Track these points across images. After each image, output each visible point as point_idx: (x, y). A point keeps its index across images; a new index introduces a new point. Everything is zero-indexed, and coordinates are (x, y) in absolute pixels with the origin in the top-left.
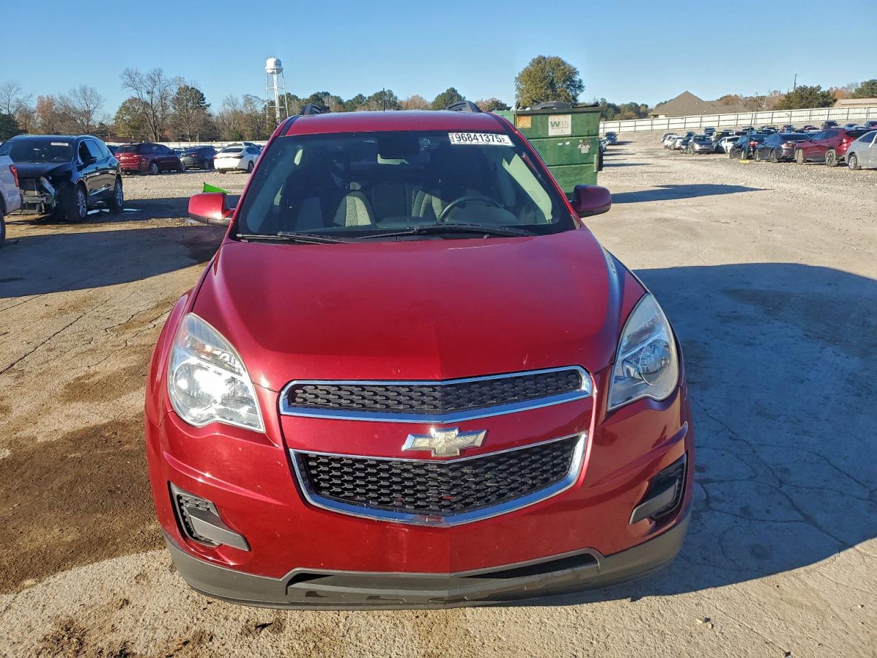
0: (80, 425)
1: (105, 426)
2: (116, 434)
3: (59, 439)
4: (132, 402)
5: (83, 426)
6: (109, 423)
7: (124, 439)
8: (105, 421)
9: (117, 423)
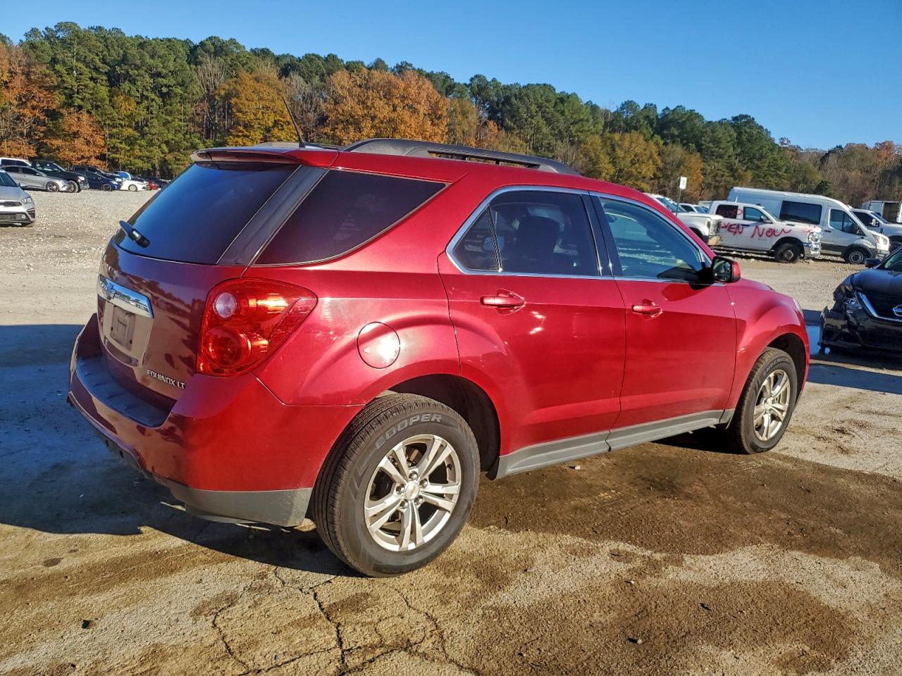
0: (828, 564)
1: (799, 548)
2: (789, 532)
3: (853, 555)
4: (752, 566)
5: (824, 560)
6: (792, 549)
7: (783, 524)
8: (796, 554)
9: (782, 545)
